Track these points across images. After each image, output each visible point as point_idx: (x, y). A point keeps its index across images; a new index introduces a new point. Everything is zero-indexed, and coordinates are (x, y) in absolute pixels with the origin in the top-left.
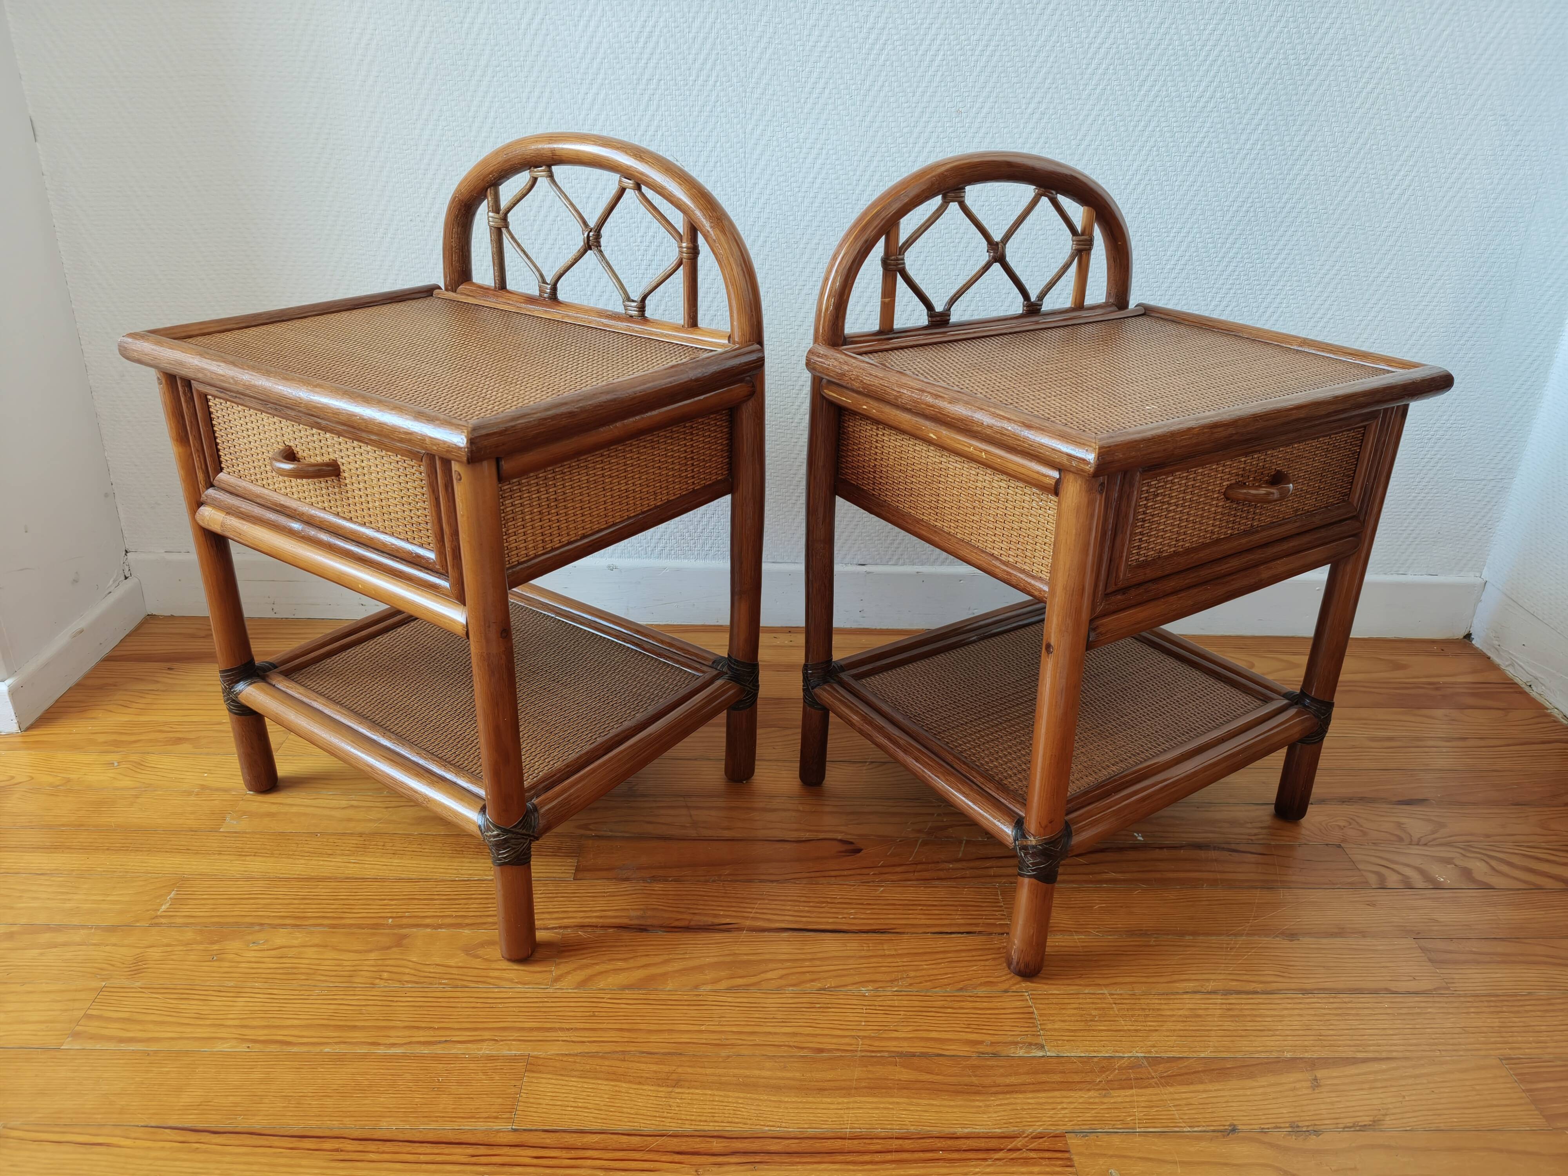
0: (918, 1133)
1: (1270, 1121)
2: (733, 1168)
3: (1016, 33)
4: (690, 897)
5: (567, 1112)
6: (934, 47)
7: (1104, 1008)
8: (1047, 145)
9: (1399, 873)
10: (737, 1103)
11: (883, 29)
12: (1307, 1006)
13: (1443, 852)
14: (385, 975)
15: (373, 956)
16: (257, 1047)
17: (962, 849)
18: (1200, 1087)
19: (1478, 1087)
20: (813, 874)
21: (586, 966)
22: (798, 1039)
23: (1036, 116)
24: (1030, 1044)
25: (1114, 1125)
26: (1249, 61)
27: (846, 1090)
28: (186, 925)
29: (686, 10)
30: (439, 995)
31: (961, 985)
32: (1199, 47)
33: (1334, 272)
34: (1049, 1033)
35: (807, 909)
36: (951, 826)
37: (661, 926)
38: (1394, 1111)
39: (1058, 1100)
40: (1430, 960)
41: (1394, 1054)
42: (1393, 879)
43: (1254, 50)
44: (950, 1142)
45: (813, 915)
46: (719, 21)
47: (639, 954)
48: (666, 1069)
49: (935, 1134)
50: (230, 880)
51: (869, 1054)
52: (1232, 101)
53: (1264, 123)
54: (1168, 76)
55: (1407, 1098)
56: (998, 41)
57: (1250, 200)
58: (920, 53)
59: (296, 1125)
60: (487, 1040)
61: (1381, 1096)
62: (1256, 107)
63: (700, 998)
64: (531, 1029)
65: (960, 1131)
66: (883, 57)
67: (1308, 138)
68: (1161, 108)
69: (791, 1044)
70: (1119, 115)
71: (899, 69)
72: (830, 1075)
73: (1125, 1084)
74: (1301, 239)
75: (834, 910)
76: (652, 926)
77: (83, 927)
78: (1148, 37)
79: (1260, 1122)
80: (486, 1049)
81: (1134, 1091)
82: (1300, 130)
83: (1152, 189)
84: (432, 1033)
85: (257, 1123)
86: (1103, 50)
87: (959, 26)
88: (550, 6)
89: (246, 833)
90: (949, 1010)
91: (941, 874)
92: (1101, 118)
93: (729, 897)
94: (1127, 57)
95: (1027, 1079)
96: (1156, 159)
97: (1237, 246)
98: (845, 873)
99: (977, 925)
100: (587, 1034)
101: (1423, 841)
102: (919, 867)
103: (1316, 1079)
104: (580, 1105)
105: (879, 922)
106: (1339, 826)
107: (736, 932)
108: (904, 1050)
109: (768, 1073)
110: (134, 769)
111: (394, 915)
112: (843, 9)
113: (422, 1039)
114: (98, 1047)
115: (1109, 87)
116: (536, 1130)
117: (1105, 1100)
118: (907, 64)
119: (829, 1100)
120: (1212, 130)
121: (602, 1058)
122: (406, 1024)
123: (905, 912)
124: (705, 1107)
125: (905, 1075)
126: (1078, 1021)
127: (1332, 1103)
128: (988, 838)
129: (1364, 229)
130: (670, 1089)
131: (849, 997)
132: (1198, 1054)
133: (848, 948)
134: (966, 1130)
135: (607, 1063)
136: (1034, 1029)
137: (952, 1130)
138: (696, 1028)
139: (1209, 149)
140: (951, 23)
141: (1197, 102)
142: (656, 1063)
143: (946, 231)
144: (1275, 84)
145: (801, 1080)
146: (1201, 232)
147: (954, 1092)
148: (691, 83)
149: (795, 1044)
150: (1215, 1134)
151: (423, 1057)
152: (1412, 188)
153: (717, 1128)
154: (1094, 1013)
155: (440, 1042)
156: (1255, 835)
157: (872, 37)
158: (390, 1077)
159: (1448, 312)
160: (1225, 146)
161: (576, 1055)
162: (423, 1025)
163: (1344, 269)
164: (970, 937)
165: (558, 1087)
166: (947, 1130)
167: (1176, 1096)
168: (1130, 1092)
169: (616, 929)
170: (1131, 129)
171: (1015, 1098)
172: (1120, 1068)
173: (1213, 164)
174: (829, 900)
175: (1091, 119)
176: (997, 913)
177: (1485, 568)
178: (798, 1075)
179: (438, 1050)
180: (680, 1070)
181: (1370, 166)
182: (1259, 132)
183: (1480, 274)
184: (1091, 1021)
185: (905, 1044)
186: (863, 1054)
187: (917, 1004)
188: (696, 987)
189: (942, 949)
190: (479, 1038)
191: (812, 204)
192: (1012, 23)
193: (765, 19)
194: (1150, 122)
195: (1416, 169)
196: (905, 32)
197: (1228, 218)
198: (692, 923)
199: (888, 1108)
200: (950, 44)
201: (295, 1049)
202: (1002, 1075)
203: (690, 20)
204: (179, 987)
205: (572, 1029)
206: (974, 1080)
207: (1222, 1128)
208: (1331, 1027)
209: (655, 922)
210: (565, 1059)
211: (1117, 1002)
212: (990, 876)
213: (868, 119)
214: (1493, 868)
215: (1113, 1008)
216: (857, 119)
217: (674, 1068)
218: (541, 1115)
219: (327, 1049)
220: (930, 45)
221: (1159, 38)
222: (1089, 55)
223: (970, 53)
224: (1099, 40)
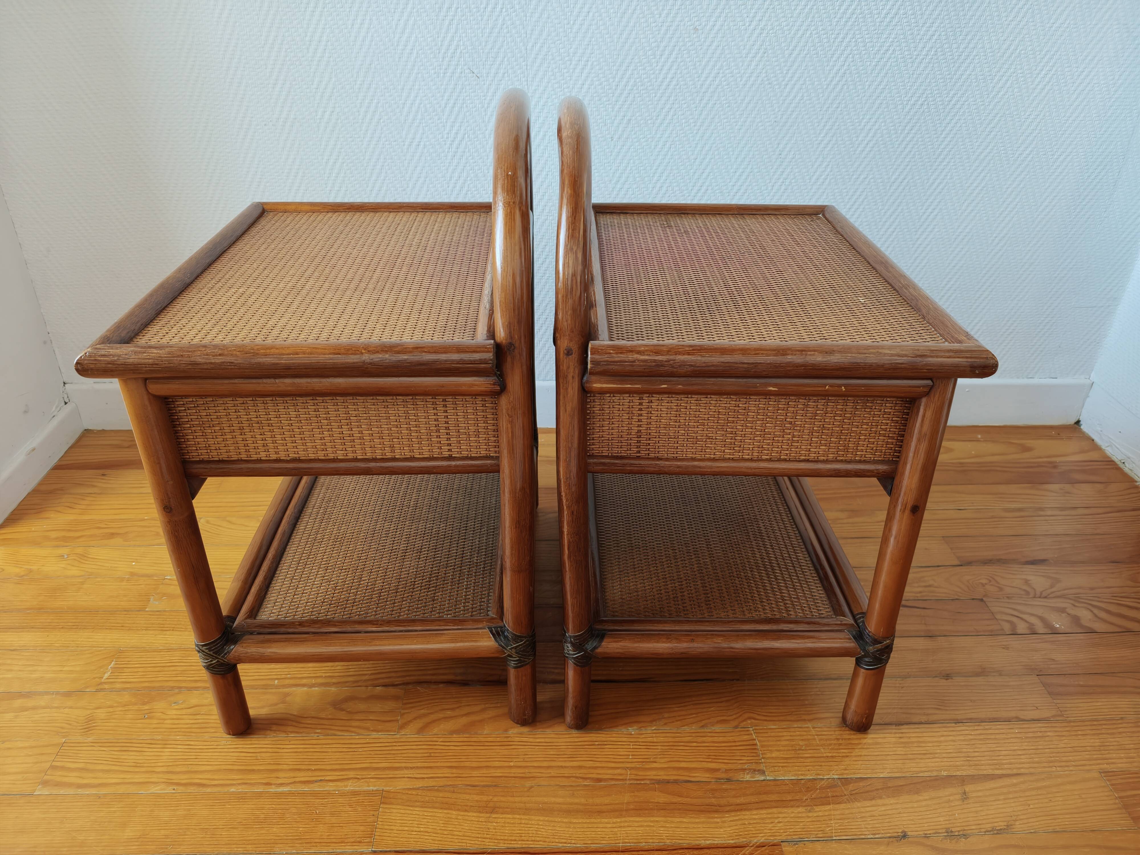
0: (672, 846)
1: (932, 828)
5: (413, 836)
7: (808, 740)
8: (766, 55)
9: (1026, 621)
10: (539, 825)
12: (959, 733)
13: (1060, 603)
14: (274, 727)
15: (264, 711)
16: (181, 789)
18: (879, 802)
19: (1083, 796)
21: (424, 715)
22: (582, 771)
23: (758, 31)
24: (755, 770)
25: (817, 834)
27: (618, 811)
28: (124, 689)
30: (314, 742)
31: (703, 723)
33: (988, 150)
34: (768, 761)
37: (478, 681)
38: (1022, 817)
39: (776, 816)
40: (1050, 693)
41: (1023, 771)
42: (1021, 627)
44: (696, 852)
47: (465, 704)
48: (485, 798)
49: (685, 846)
50: (154, 651)
51: (635, 782)
52: (913, 17)
53: (937, 34)
55: (1031, 806)
57: (925, 96)
59: (212, 852)
60: (351, 778)
61: (1013, 805)
62: (931, 21)
63: (509, 739)
64: (384, 769)
65: (703, 843)
68: (856, 23)
69: (578, 775)
70: (823, 30)
72: (607, 800)
73: (825, 801)
74: (964, 125)
76: (471, 680)
77: (47, 693)
79: (924, 828)
80: (350, 786)
81: (831, 807)
82: (965, 39)
83: (848, 88)
84: (310, 773)
85: (182, 851)
89: (165, 611)
90: (695, 744)
92: (809, 32)
95: (753, 799)
96: (852, 64)
97: (913, 131)
99: (714, 673)
100: (426, 771)
101: (1044, 594)
103: (965, 793)
104: (422, 829)
105: (641, 673)
106: (982, 584)
108: (662, 778)
109: (560, 800)
110: (79, 559)
111: (279, 677)
113: (303, 779)
114: (62, 792)
115: (815, 7)
116: (390, 851)
117: (810, 814)
119: (606, 820)
120: (896, 40)
121: (438, 790)
122: (291, 767)
124: (514, 828)
125: (661, 798)
126: (789, 750)
127: (976, 812)
129: (1013, 117)
130: (488, 815)
131: (620, 736)
132: (878, 774)
133: (619, 695)
134: (708, 842)
135: (441, 795)
136: (757, 758)
137: (698, 842)
138: (506, 764)
139: (893, 56)
141: (885, 18)
142: (477, 794)
143: (686, 124)
145: (585, 805)
146: (885, 122)
147: (698, 811)
149: (581, 775)
150: (891, 840)
151: (303, 794)
152: (1051, 84)
153: (524, 846)
154: (801, 743)
155: (316, 781)
156: (920, 592)
158: (280, 811)
159: (1074, 180)
160: (906, 53)
161: (418, 789)
162: (303, 767)
163: (996, 148)
165: (406, 815)
166: (695, 843)
167: (862, 810)
168: (828, 807)
169: (444, 684)
170: (832, 41)
171: (744, 815)
172: (821, 788)
173: (896, 68)
175: (800, 33)
177: (1093, 373)
178: (583, 801)
179: (316, 788)
180: (495, 799)
181: (1019, 67)
182: (933, 41)
183: (1100, 150)
184: (799, 750)
185: (662, 773)
186: (631, 782)
187: (670, 740)
189: (688, 694)
190: (345, 777)
194: (847, 34)
195: (1054, 69)
197: (907, 110)
199: (651, 826)
201: (209, 790)
202: (735, 797)
204: (120, 741)
205: (414, 767)
206: (713, 801)
207: (896, 834)
208: (976, 750)
209: (473, 677)
210: (410, 792)
211: (818, 733)
213: (624, 36)
214: (1096, 616)
215: (815, 739)
216: (616, 36)
217: (491, 797)
218: (393, 839)
219: (233, 790)
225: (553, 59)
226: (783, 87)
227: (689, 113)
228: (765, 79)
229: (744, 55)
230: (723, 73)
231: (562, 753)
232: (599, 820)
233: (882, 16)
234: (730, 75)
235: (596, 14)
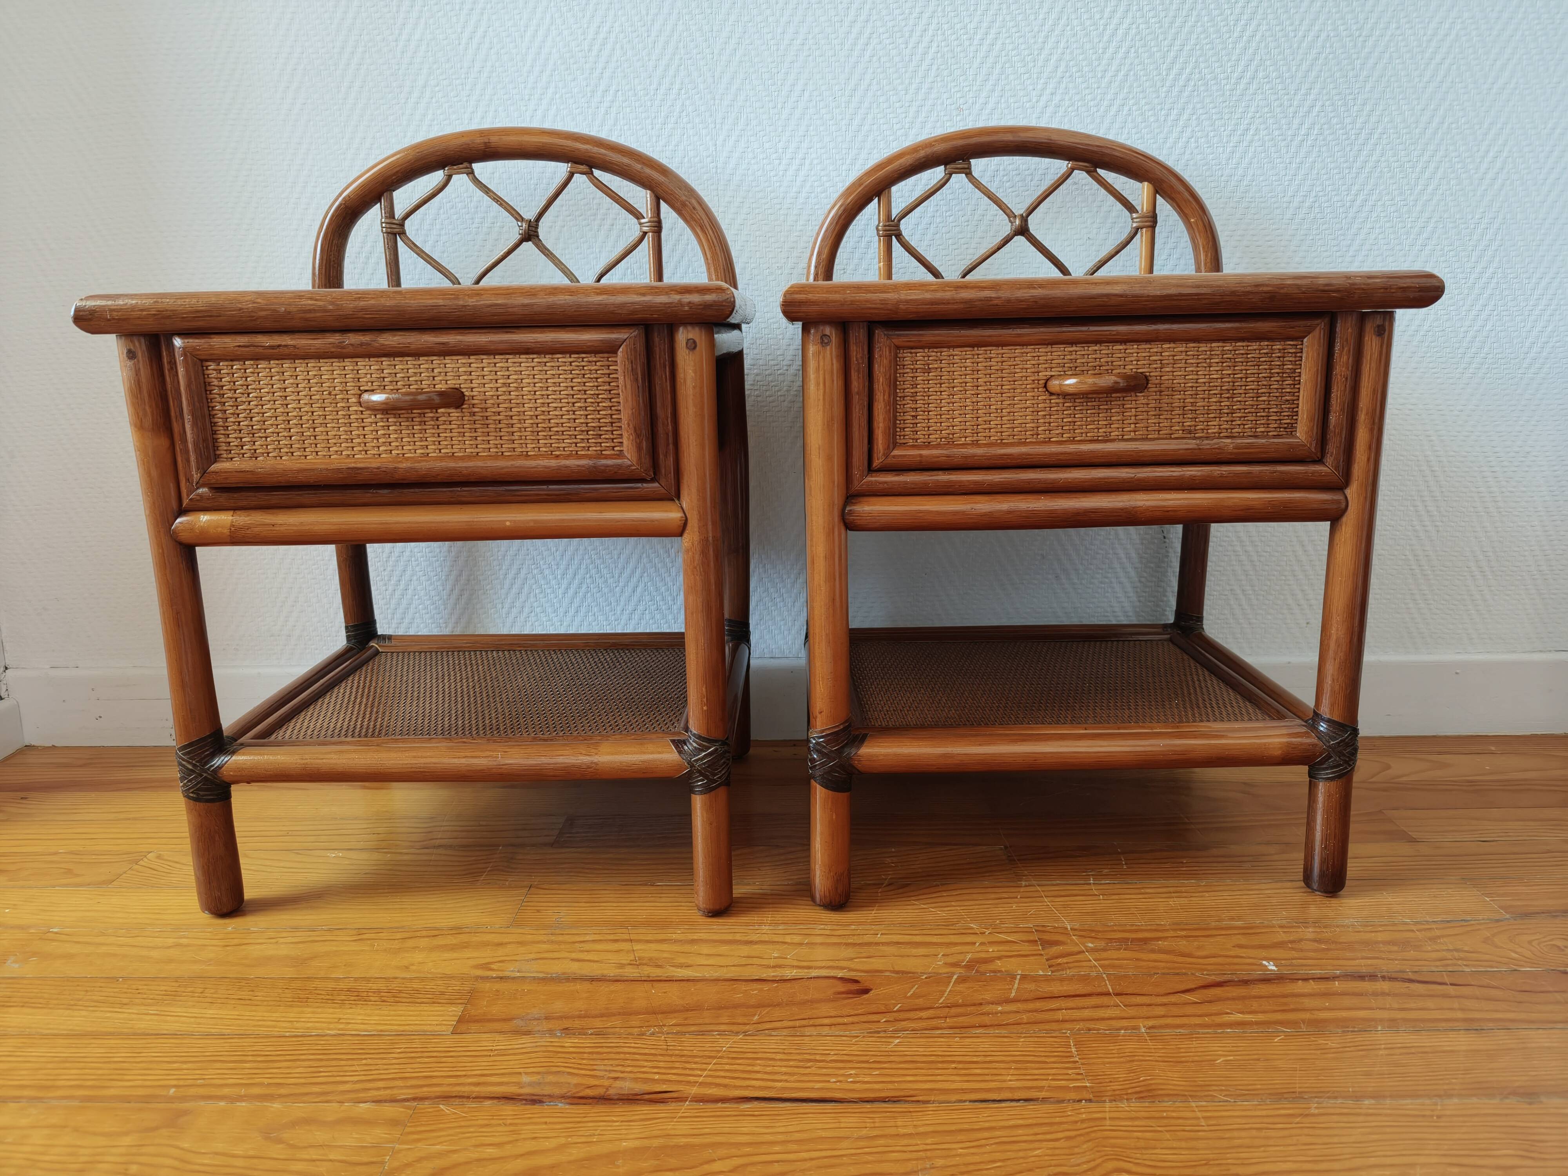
3: (1020, 18)
4: (613, 1056)
6: (926, 39)
11: (867, 21)
15: (127, 1140)
17: (1016, 986)
20: (797, 1023)
26: (1292, 34)
29: (644, 12)
32: (1232, 23)
35: (784, 1069)
36: (999, 958)
37: (563, 1097)
43: (1297, 23)
45: (792, 1078)
46: (681, 22)
47: (523, 1136)
52: (1278, 81)
53: (1319, 104)
54: (1200, 56)
56: (999, 28)
57: (1313, 194)
58: (910, 46)
62: (1307, 86)
66: (868, 53)
67: (1373, 119)
68: (1196, 93)
70: (1146, 104)
71: (888, 65)
74: (1380, 236)
75: (824, 1071)
76: (550, 1096)
78: (1171, 14)
82: (1363, 110)
86: (1120, 32)
87: (953, 14)
88: (494, 17)
89: (24, 978)
91: (986, 1020)
92: (1126, 109)
93: (671, 1056)
94: (1149, 38)
96: (1196, 151)
98: (845, 1020)
99: (1040, 1089)
102: (954, 1011)
105: (890, 1086)
107: (674, 1104)
115: (1132, 73)
118: (897, 59)
120: (1258, 115)
123: (930, 1072)
128: (1052, 972)
129: (1455, 222)
133: (842, 1125)
139: (1257, 138)
140: (944, 11)
141: (1236, 84)
144: (1326, 58)
148: (653, 92)
152: (1505, 170)
157: (855, 31)
160: (1276, 133)
164: (1031, 1106)
169: (495, 1101)
170: (1163, 119)
173: (1263, 155)
174: (818, 1057)
175: (1114, 109)
176: (1070, 1072)
181: (1451, 148)
182: (1314, 114)
189: (987, 1125)
194: (1184, 109)
195: (1507, 149)
196: (890, 24)
198: (611, 1092)
200: (944, 34)
203: (649, 23)
209: (557, 1091)
212: (1058, 1021)
216: (844, 122)
220: (922, 36)
221: (1184, 14)
222: (1105, 38)
223: (967, 43)
224: (1115, 21)
225: (754, 158)
227: (957, 229)
233: (1233, 81)
234: (1014, 173)
235: (814, 94)
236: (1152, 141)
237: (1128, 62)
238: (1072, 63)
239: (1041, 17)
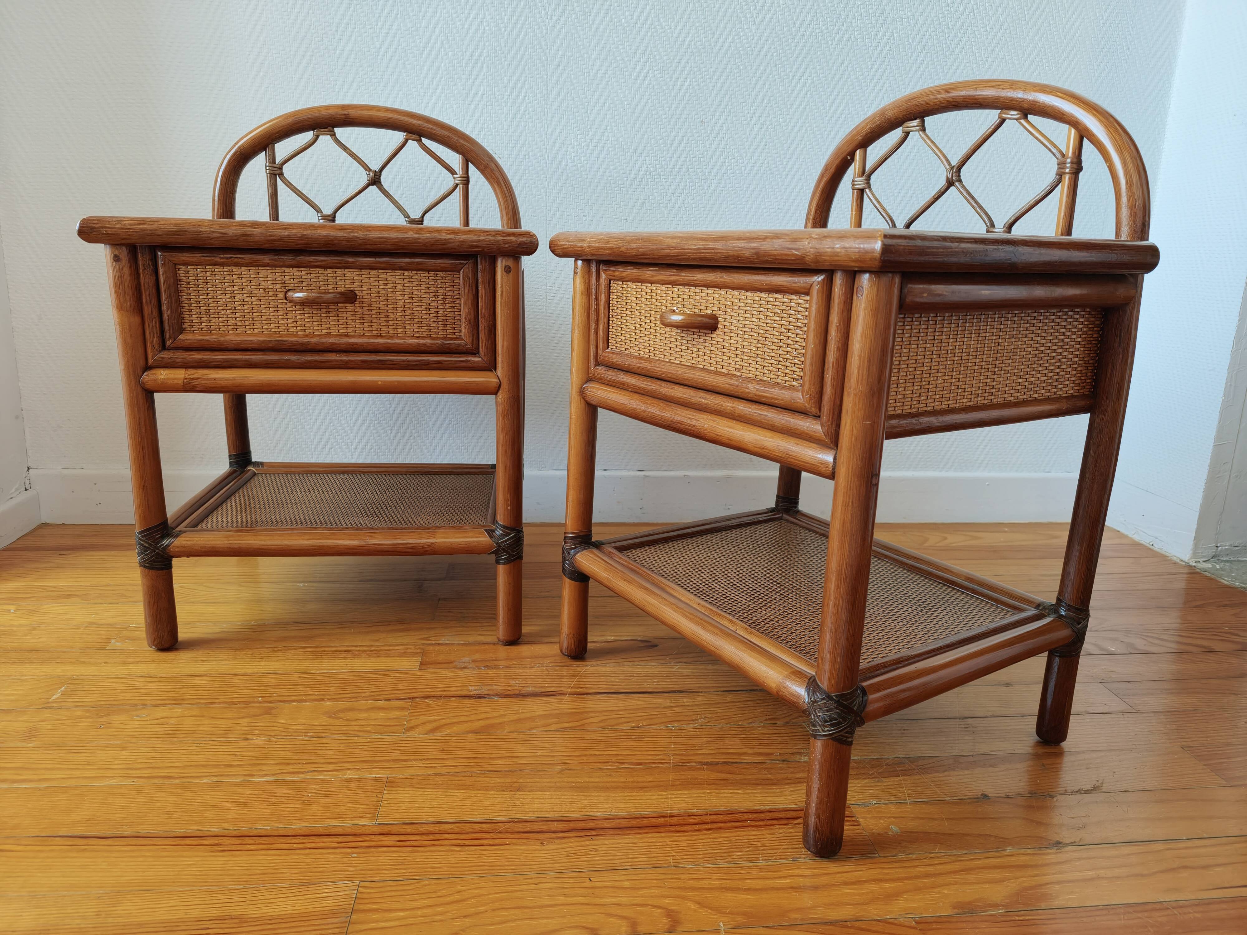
0: (728, 811)
1: (1012, 791)
2: (573, 840)
3: (741, 67)
4: (518, 677)
6: (683, 76)
8: (767, 147)
10: (573, 799)
13: (1112, 635)
14: (257, 732)
15: (246, 720)
16: (141, 781)
18: (954, 775)
19: (1170, 764)
20: (619, 661)
21: (435, 720)
22: (619, 757)
23: (758, 126)
25: (889, 800)
27: (662, 787)
28: (76, 707)
29: (503, 45)
30: (306, 742)
31: (750, 721)
35: (617, 680)
37: (496, 695)
38: (1108, 781)
44: (755, 815)
45: (622, 685)
47: (479, 712)
48: (509, 780)
49: (742, 810)
50: (116, 678)
56: (728, 73)
57: (913, 189)
58: (673, 80)
59: (180, 830)
60: (350, 769)
61: (1096, 772)
63: (533, 736)
64: (389, 761)
65: (762, 808)
66: (646, 83)
69: (614, 761)
70: (816, 127)
71: (658, 91)
72: (650, 779)
73: (893, 774)
75: (639, 681)
76: (488, 695)
78: (833, 72)
79: (1005, 792)
80: (349, 775)
81: (901, 778)
84: (301, 766)
85: (143, 830)
86: (802, 81)
88: (402, 40)
89: (128, 650)
90: (742, 736)
93: (551, 677)
94: (819, 86)
98: (647, 658)
100: (438, 762)
104: (435, 806)
105: (677, 686)
107: (559, 696)
108: (710, 761)
109: (597, 780)
110: (27, 613)
111: (264, 695)
112: (617, 47)
113: (291, 770)
115: (808, 107)
117: (879, 784)
118: (664, 88)
119: (650, 794)
121: (452, 776)
122: (277, 762)
123: (697, 681)
124: (544, 802)
125: (712, 776)
130: (513, 793)
131: (659, 732)
132: (947, 754)
133: (654, 703)
134: (768, 807)
135: (457, 779)
137: (756, 808)
138: (533, 754)
140: (695, 59)
142: (500, 777)
143: (696, 209)
145: (625, 782)
147: (753, 784)
148: (506, 97)
149: (618, 761)
150: (971, 800)
151: (292, 782)
153: (556, 815)
155: (308, 772)
157: (639, 68)
161: (429, 775)
162: (292, 762)
165: (416, 795)
166: (752, 808)
167: (935, 779)
168: (897, 778)
169: (457, 698)
170: (826, 137)
172: (887, 765)
174: (635, 676)
175: (797, 128)
178: (622, 779)
179: (308, 777)
180: (521, 780)
185: (709, 757)
186: (676, 764)
187: (715, 734)
188: (530, 730)
189: (731, 701)
190: (343, 768)
191: (597, 187)
192: (737, 60)
193: (560, 53)
198: (523, 692)
199: (701, 797)
200: (694, 74)
201: (177, 781)
202: (792, 773)
204: (68, 746)
205: (424, 759)
206: (769, 776)
207: (975, 796)
209: (492, 693)
210: (420, 778)
213: (637, 126)
216: (629, 125)
217: (516, 779)
218: (401, 814)
219: (206, 780)
220: (680, 74)
221: (840, 73)
222: (793, 84)
223: (708, 81)
224: (799, 74)
225: (571, 144)
226: (784, 177)
227: (698, 198)
228: (768, 169)
229: (747, 147)
230: (728, 162)
231: (596, 745)
232: (643, 794)
234: (735, 164)
235: (612, 105)
236: (819, 150)
237: (806, 100)
238: (772, 98)
239: (754, 68)
